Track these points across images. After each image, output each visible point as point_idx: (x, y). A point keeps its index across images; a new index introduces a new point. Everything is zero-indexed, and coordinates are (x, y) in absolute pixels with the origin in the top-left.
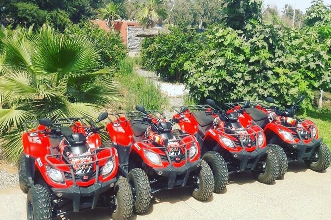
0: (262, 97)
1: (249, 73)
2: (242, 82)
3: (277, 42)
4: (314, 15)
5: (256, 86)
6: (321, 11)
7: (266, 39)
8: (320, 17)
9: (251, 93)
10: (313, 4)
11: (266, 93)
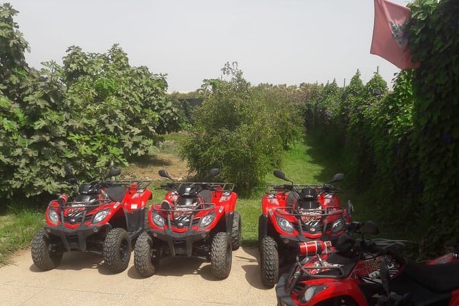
0: (59, 178)
1: (31, 146)
2: (24, 161)
3: (61, 101)
4: (74, 66)
5: (46, 164)
6: (82, 61)
7: (45, 97)
8: (82, 70)
9: (41, 174)
10: (70, 52)
11: (62, 173)
